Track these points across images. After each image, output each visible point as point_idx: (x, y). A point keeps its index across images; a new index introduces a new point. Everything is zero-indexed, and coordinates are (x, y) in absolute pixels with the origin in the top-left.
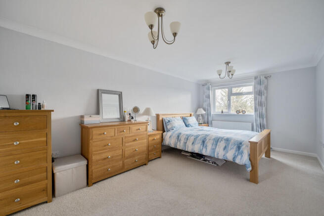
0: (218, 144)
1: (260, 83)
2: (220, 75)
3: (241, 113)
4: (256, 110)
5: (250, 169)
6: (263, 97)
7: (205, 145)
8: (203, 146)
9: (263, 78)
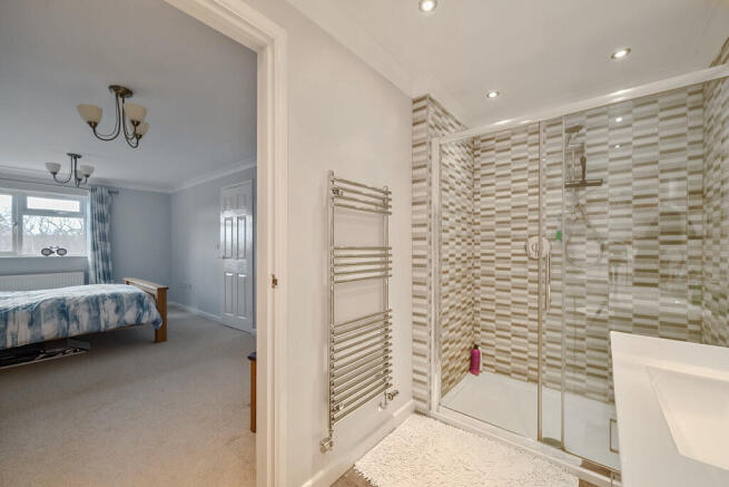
0: (101, 306)
1: (101, 200)
2: (55, 174)
3: (56, 255)
4: (95, 248)
5: (161, 325)
6: (107, 225)
7: (71, 317)
8: (68, 320)
9: (105, 192)
